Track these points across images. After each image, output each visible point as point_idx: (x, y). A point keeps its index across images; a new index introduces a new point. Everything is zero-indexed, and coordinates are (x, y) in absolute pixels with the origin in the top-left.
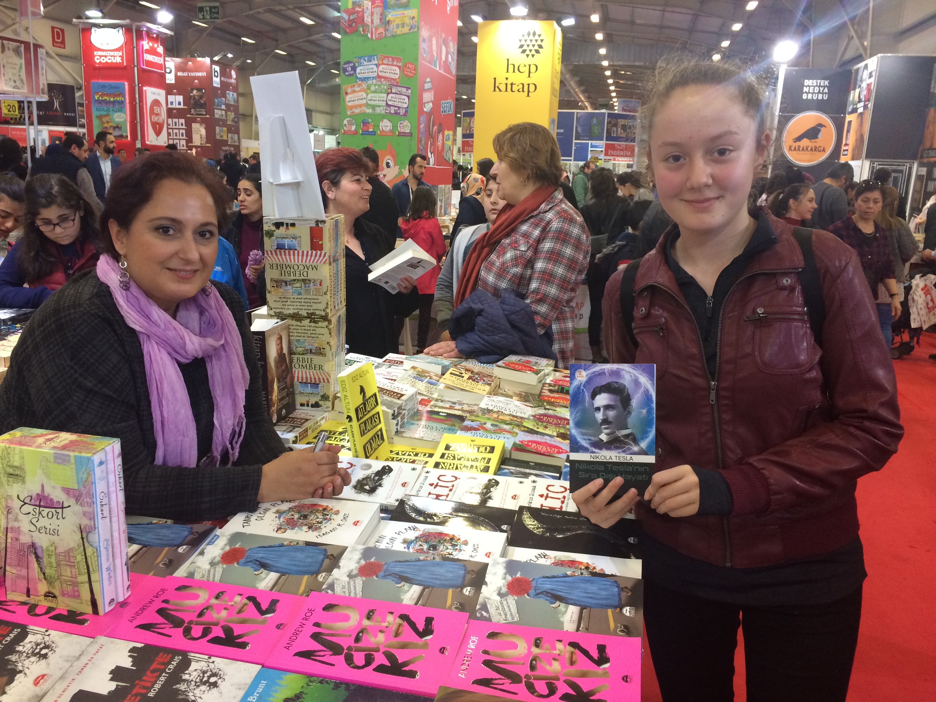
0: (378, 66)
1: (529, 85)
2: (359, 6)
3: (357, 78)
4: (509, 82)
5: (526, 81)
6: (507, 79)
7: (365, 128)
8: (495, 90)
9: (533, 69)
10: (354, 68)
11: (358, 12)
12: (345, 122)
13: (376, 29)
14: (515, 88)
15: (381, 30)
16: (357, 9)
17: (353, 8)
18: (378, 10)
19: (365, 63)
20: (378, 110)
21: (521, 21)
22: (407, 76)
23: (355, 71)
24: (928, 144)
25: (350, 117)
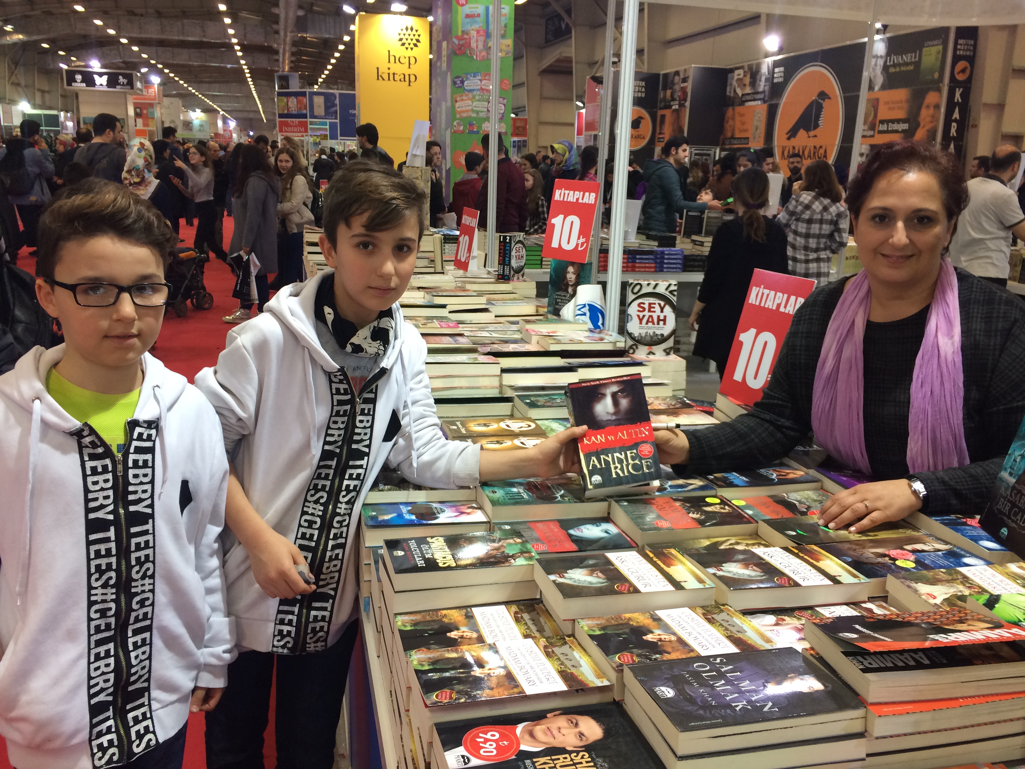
0: (481, 80)
1: (409, 75)
2: (467, 34)
3: (465, 89)
4: (391, 72)
5: (407, 72)
6: (389, 69)
7: (471, 129)
8: (378, 79)
9: (412, 61)
10: (462, 82)
11: (466, 39)
12: (455, 123)
13: (480, 52)
14: (397, 77)
15: (484, 53)
16: (466, 36)
17: (462, 35)
18: (482, 39)
19: (471, 78)
20: (481, 115)
21: (398, 16)
22: (503, 89)
23: (463, 84)
24: (729, 135)
25: (458, 119)
